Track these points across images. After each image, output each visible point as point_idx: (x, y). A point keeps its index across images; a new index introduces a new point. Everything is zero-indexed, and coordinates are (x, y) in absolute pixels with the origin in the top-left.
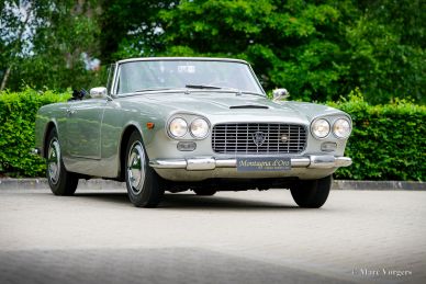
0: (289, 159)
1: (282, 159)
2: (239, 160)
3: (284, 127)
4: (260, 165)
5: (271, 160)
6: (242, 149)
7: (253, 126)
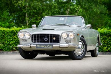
0: (52, 45)
1: (50, 45)
2: (37, 45)
3: (54, 35)
4: (43, 46)
5: (47, 45)
6: (38, 42)
7: (45, 35)
